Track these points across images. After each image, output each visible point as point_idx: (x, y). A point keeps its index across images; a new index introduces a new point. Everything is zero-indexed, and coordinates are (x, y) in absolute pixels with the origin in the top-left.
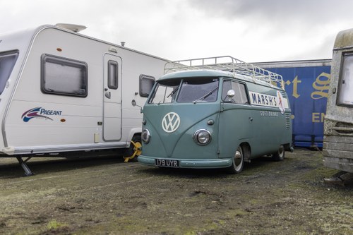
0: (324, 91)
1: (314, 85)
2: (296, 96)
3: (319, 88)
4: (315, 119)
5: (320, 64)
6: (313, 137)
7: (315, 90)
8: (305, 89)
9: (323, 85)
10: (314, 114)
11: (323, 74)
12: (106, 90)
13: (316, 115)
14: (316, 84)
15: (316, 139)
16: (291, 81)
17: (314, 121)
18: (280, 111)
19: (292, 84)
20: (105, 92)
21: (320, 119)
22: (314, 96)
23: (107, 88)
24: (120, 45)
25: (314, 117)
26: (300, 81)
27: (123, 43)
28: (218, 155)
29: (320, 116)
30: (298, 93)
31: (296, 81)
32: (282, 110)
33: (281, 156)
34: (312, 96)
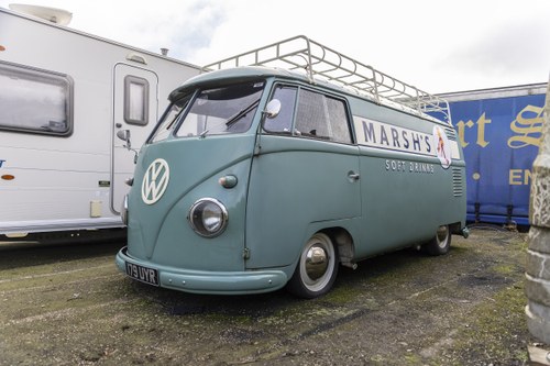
0: (530, 135)
1: (513, 125)
2: (482, 143)
3: (522, 130)
4: (515, 180)
5: (524, 93)
6: (510, 208)
7: (514, 134)
8: (498, 133)
9: (529, 126)
10: (512, 172)
11: (529, 108)
12: (119, 126)
13: (515, 174)
14: (518, 125)
15: (516, 211)
16: (475, 121)
17: (511, 182)
18: (440, 164)
19: (476, 127)
20: (117, 130)
21: (522, 180)
22: (513, 143)
23: (122, 122)
24: (160, 53)
25: (512, 176)
26: (489, 121)
27: (165, 51)
28: (247, 263)
29: (523, 174)
30: (486, 140)
31: (482, 121)
32: (443, 160)
33: (443, 245)
34: (509, 143)
